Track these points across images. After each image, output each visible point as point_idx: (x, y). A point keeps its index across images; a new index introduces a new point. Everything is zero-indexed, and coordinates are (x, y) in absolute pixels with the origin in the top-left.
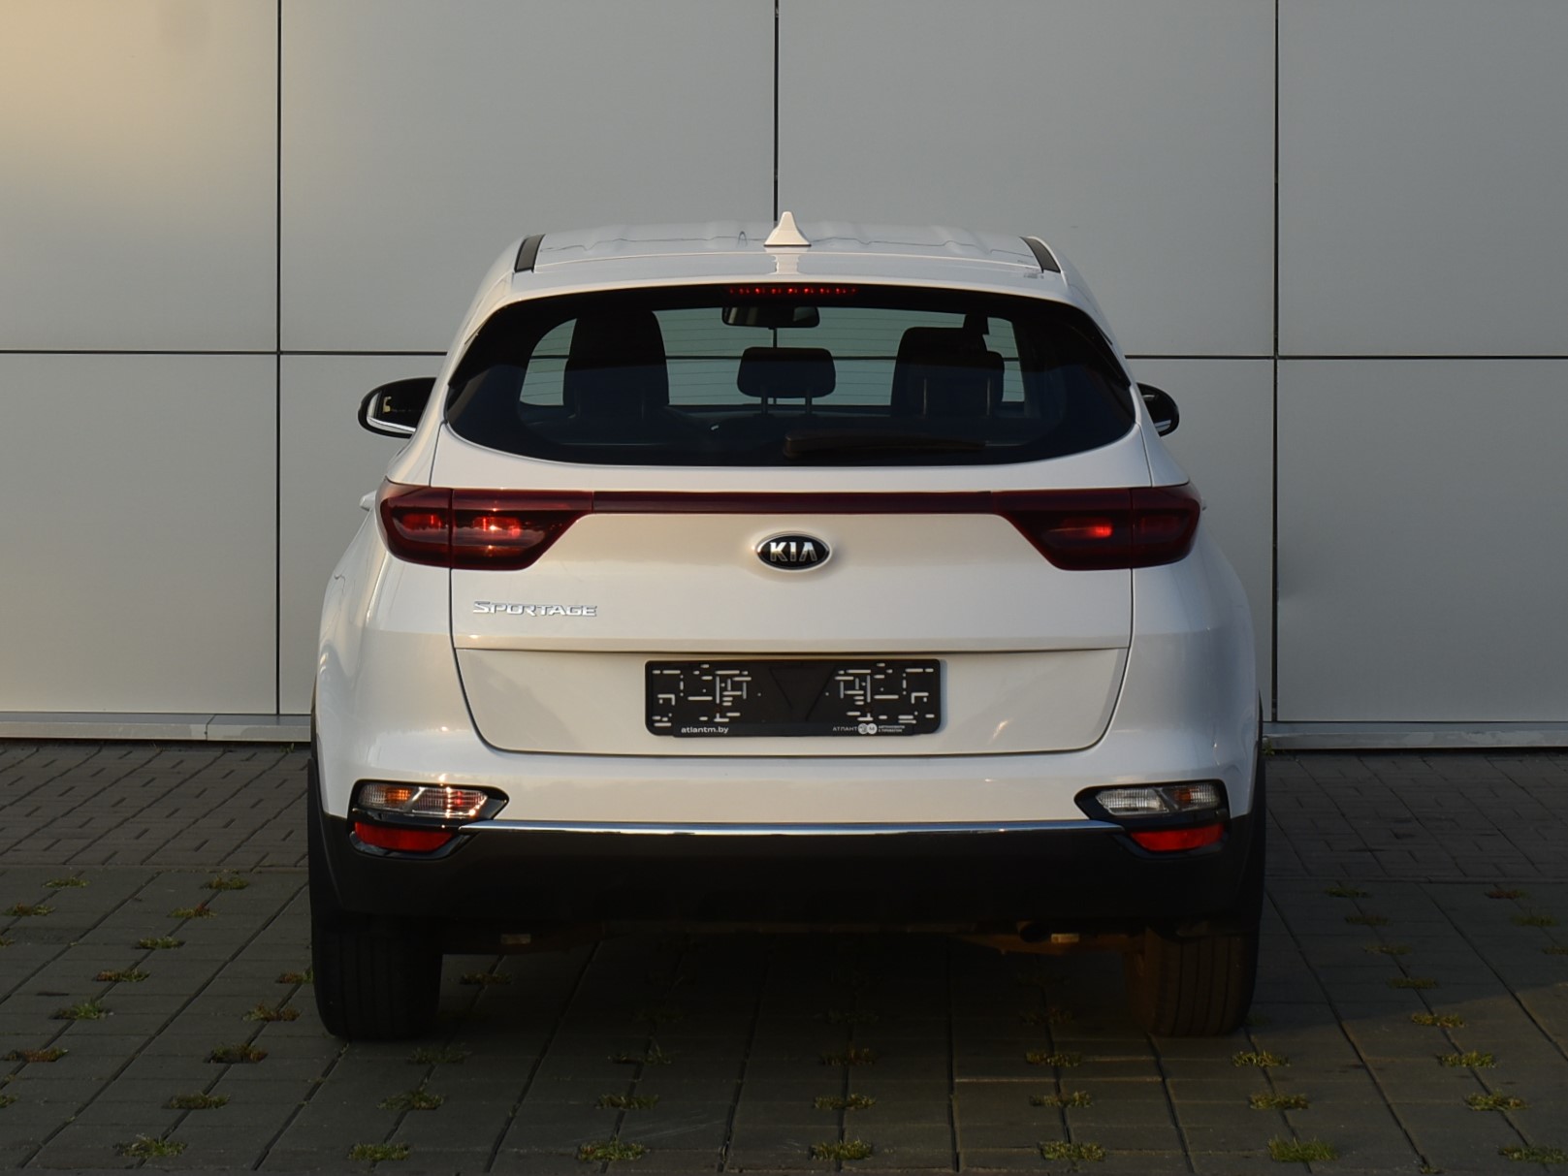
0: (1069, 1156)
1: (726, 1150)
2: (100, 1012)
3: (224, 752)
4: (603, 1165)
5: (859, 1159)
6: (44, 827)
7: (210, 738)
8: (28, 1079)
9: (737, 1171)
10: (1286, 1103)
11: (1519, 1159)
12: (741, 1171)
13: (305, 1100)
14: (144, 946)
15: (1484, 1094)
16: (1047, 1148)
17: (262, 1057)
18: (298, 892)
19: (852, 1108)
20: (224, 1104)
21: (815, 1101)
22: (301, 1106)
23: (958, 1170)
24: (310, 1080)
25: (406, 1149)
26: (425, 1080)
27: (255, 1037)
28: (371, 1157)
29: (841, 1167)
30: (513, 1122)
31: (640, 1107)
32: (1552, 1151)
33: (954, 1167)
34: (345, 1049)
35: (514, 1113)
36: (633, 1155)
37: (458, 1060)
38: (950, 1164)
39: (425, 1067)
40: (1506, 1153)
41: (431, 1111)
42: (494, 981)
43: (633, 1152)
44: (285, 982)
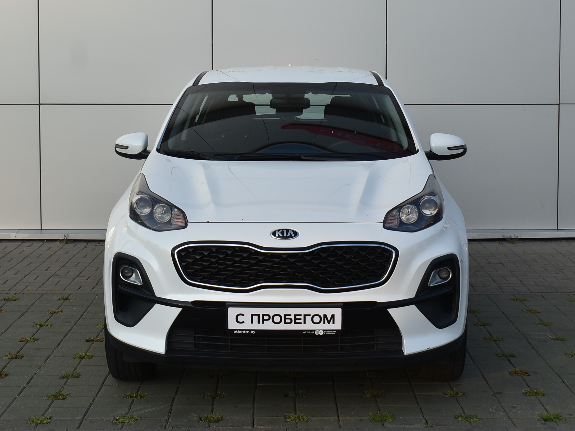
0: (295, 420)
1: (168, 419)
3: (22, 243)
4: (122, 425)
5: (217, 422)
7: (17, 238)
9: (171, 428)
10: (378, 394)
11: (461, 420)
12: (173, 428)
13: (18, 395)
15: (450, 390)
16: (287, 417)
17: (6, 375)
18: (35, 302)
19: (218, 398)
21: (205, 395)
22: (16, 398)
23: (253, 427)
24: (21, 386)
25: (50, 418)
26: (64, 386)
27: (6, 367)
28: (36, 422)
29: (210, 426)
30: (92, 405)
31: (140, 398)
32: (473, 416)
33: (252, 426)
34: (37, 372)
35: (93, 401)
36: (133, 421)
37: (77, 377)
38: (251, 424)
39: (65, 380)
40: (457, 417)
41: (63, 400)
42: (98, 341)
43: (134, 419)
44: (22, 342)
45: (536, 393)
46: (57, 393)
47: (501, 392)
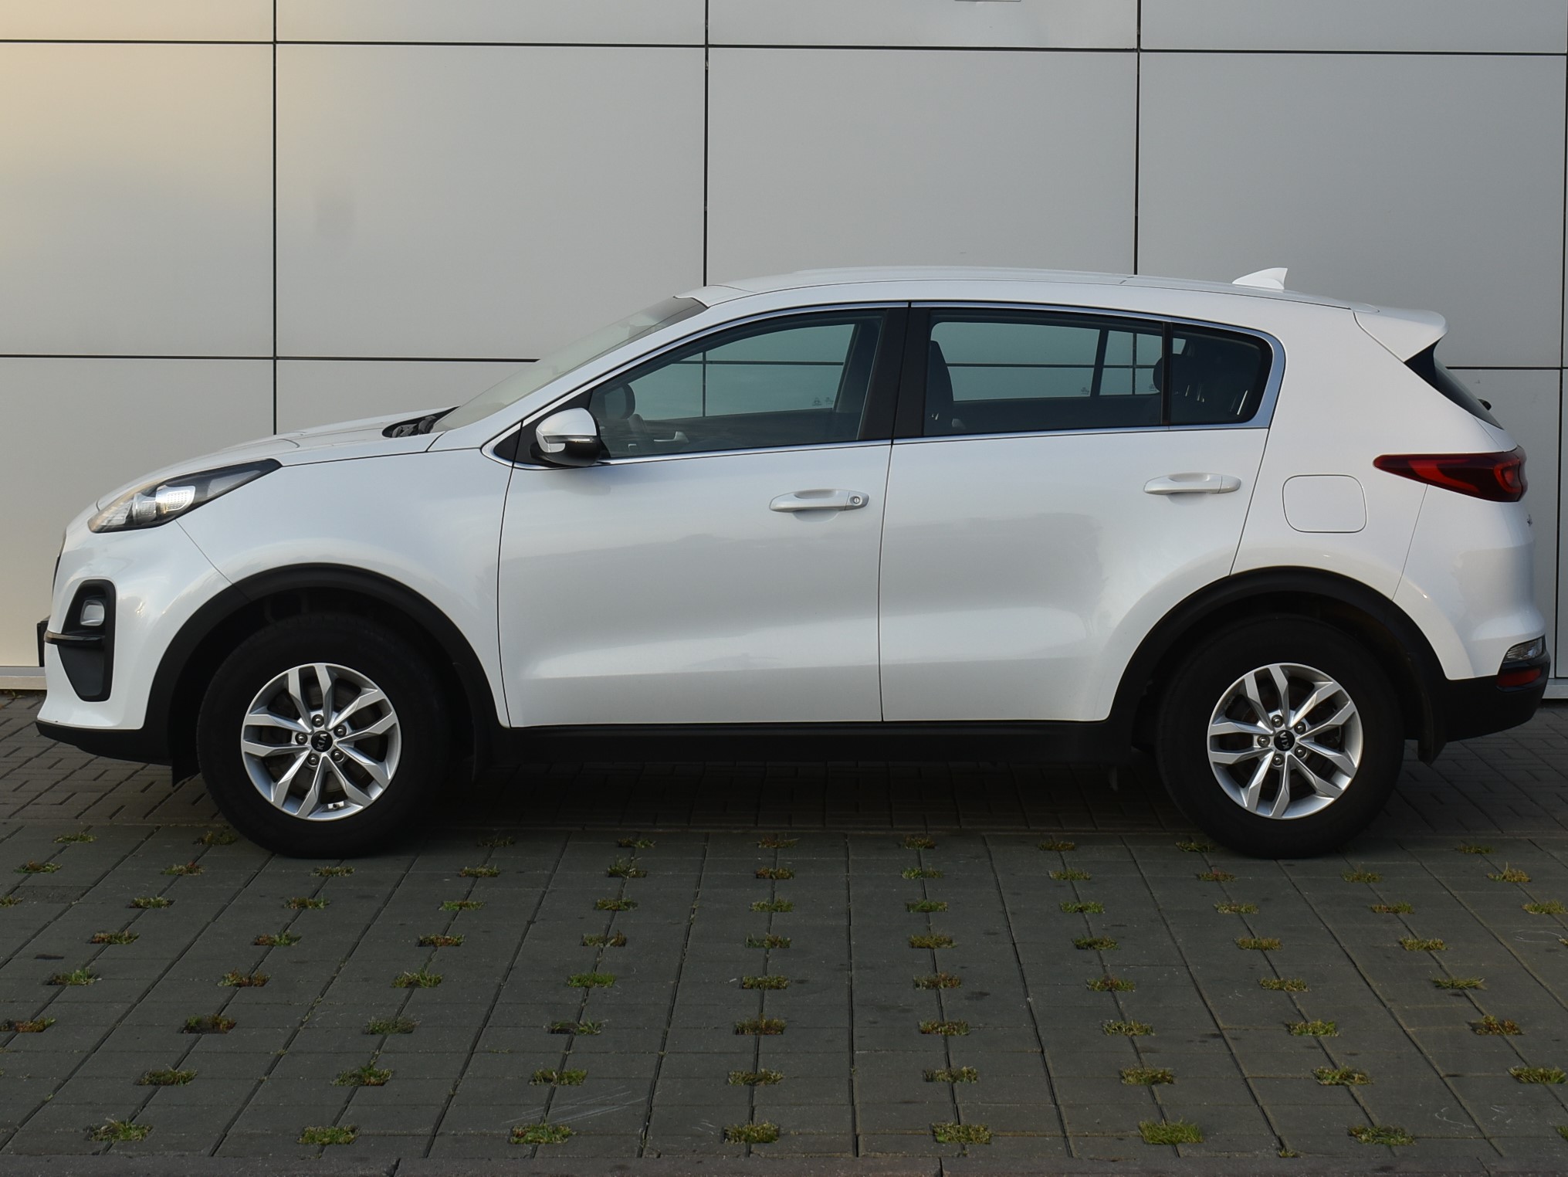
0: (959, 1139)
1: (646, 1133)
2: (90, 977)
4: (533, 1150)
5: (767, 1141)
6: (63, 779)
8: (15, 1051)
9: (655, 1156)
10: (1153, 1077)
11: (1367, 1141)
12: (659, 1156)
13: (265, 1075)
14: (138, 906)
15: (1331, 1067)
16: (938, 1130)
17: (231, 1026)
19: (762, 1083)
20: (191, 1079)
21: (729, 1076)
22: (261, 1082)
23: (857, 1156)
24: (271, 1053)
25: (353, 1131)
26: (377, 1053)
27: (227, 1005)
28: (320, 1141)
29: (750, 1152)
30: (453, 1100)
31: (569, 1083)
32: (1396, 1131)
33: (853, 1152)
34: (307, 1017)
35: (455, 1090)
36: (561, 1139)
37: (408, 1030)
38: (851, 1148)
39: (378, 1038)
40: (1354, 1133)
41: (379, 1087)
42: (446, 943)
43: (561, 1135)
44: (259, 945)
45: (1543, 1076)
46: (363, 1069)
47: (1459, 1073)
